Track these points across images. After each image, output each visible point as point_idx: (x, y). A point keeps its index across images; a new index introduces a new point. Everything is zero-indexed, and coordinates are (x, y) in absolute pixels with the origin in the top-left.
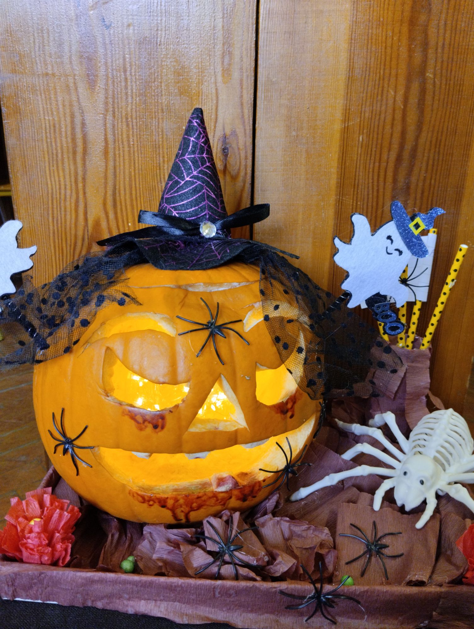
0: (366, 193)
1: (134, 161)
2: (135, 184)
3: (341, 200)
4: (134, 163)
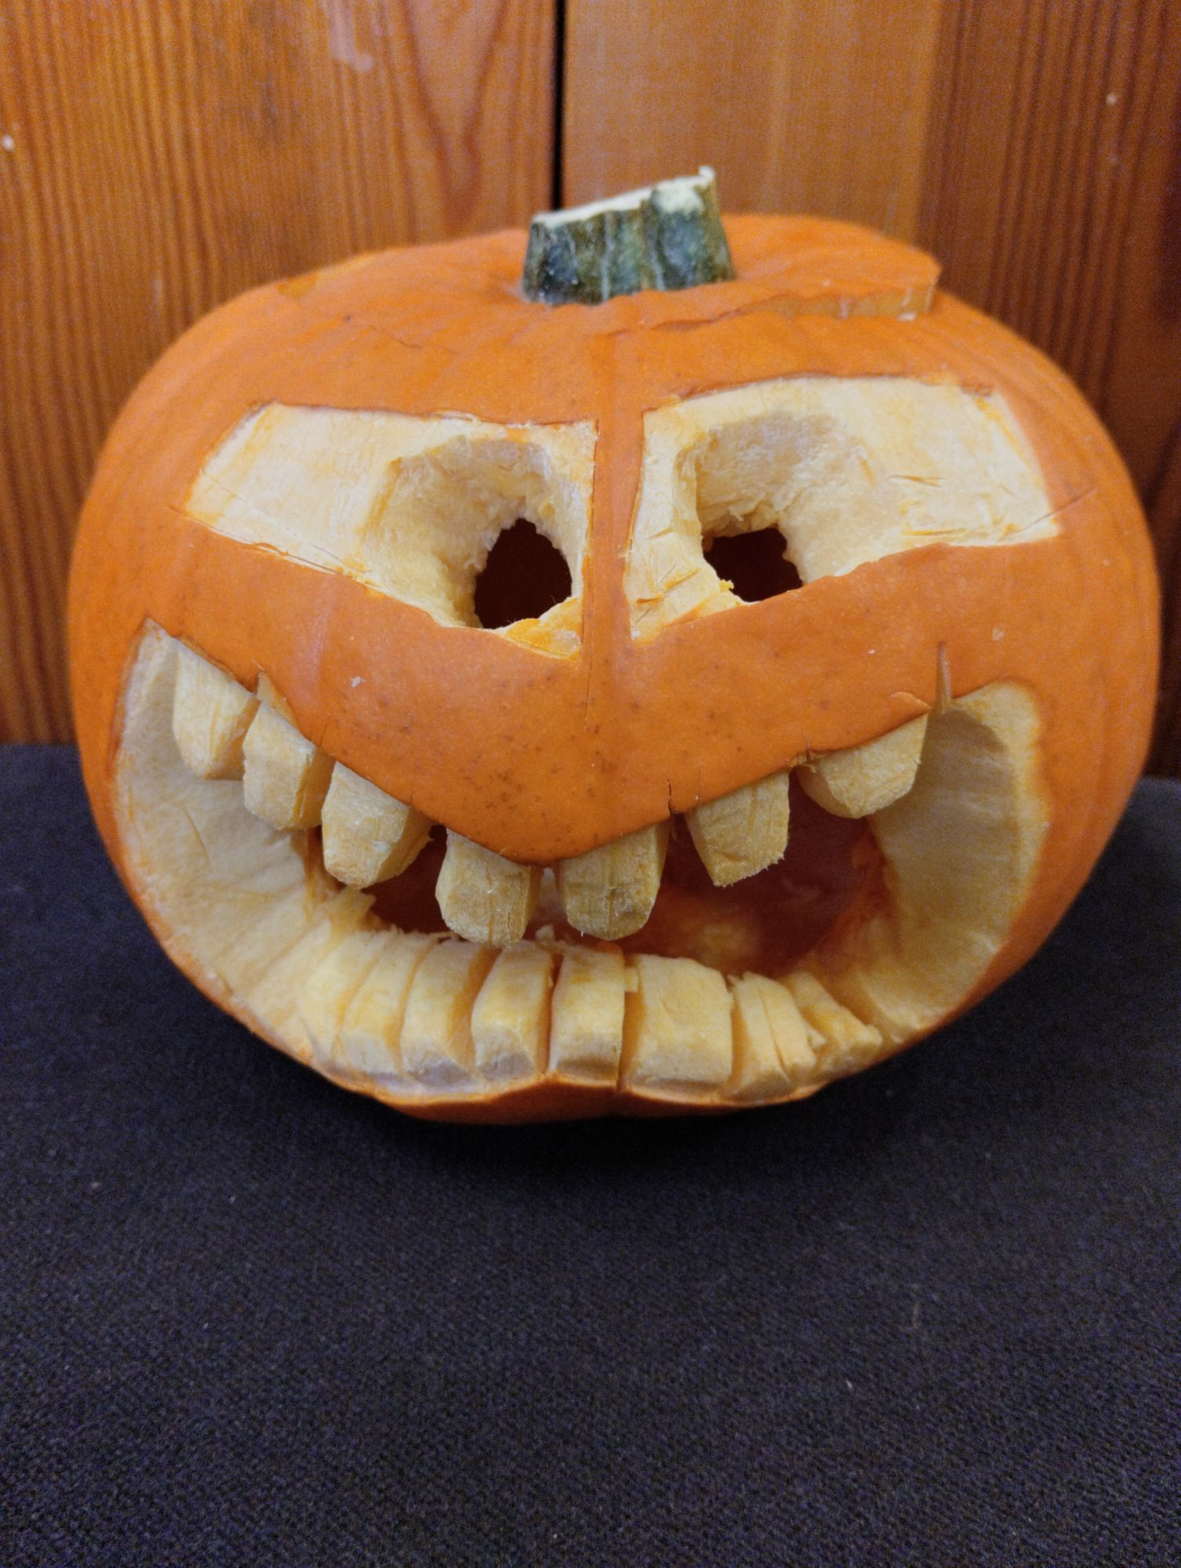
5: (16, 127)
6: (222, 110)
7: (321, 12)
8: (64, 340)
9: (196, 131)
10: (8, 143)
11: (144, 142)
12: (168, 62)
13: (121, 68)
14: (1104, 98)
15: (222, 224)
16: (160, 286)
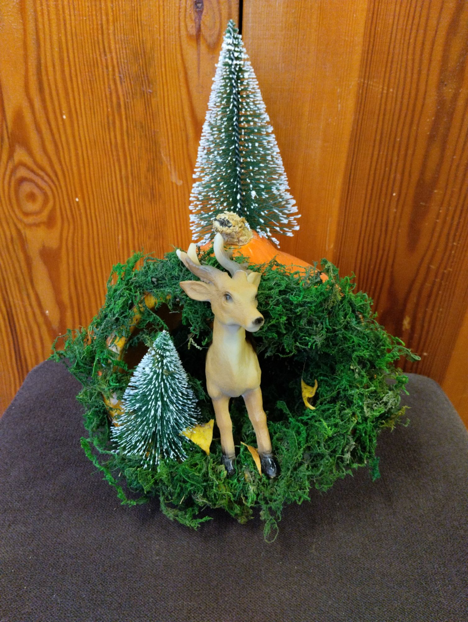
0: (402, 75)
1: (65, 21)
2: (68, 57)
3: (366, 85)
4: (65, 24)
5: (79, 195)
6: (139, 193)
7: (168, 169)
8: (92, 250)
9: (131, 198)
10: (77, 200)
11: (116, 200)
12: (124, 181)
13: (110, 181)
14: (392, 194)
15: (139, 222)
16: (120, 237)
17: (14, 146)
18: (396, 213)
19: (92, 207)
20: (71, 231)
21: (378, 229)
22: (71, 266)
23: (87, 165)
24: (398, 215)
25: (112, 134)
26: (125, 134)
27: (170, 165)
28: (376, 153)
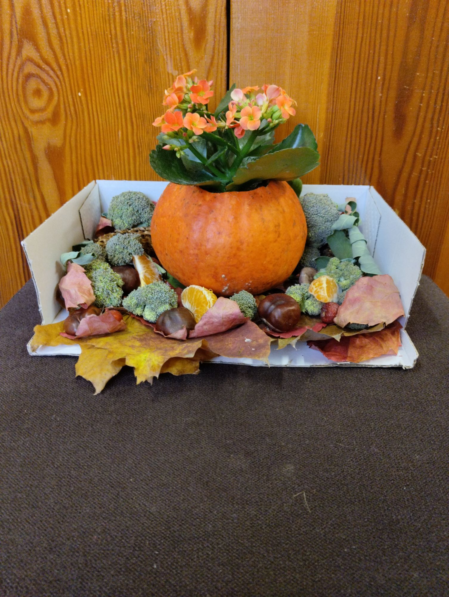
5: (82, 90)
6: (137, 86)
7: (164, 59)
8: (94, 148)
9: (130, 91)
10: (80, 94)
11: (116, 94)
12: (123, 73)
13: (110, 74)
14: (377, 78)
15: (137, 116)
16: (120, 133)
17: (22, 42)
18: (381, 97)
19: (94, 102)
20: (74, 128)
21: (365, 115)
22: (74, 165)
23: (88, 58)
24: (384, 99)
25: (112, 26)
26: (124, 25)
27: (167, 55)
28: (360, 35)
